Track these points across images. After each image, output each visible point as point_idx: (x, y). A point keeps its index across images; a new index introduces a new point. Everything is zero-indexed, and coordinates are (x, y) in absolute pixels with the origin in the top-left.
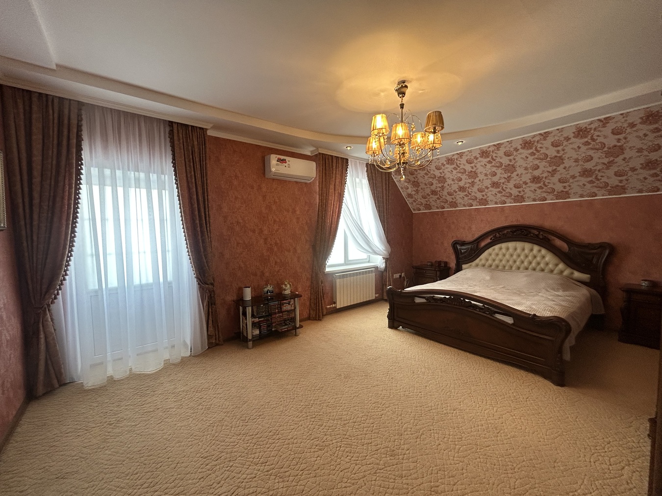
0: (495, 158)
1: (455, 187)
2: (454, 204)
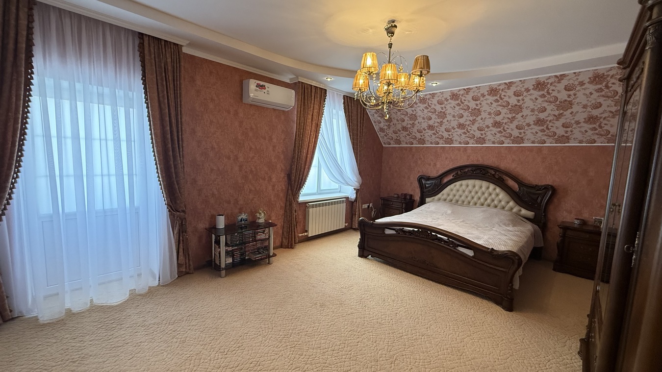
0: (463, 101)
1: (425, 125)
2: (422, 141)
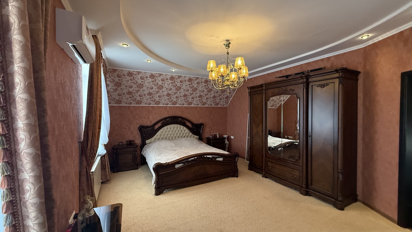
2: (140, 102)
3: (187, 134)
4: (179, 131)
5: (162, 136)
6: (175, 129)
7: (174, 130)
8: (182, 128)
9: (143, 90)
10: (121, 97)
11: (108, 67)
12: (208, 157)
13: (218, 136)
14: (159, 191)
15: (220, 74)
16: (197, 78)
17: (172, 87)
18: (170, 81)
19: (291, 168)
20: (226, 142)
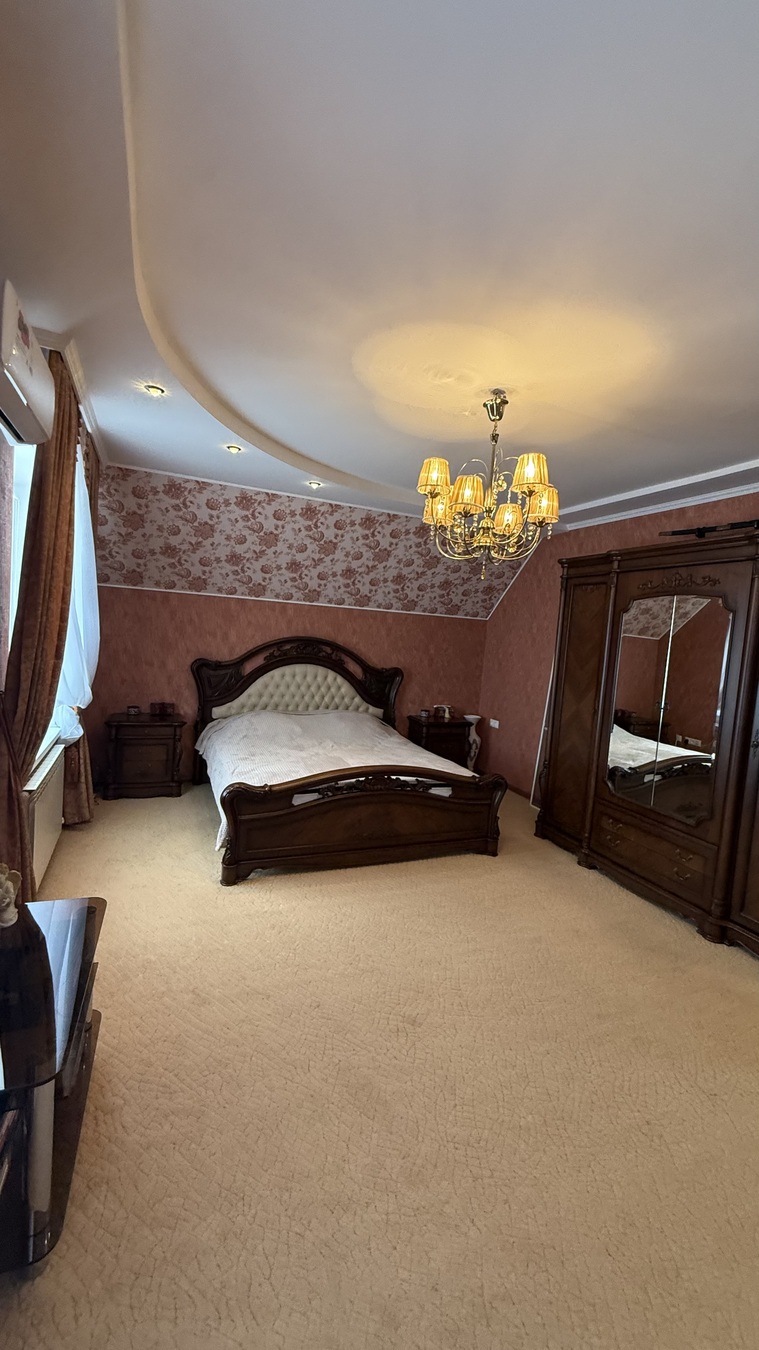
2: (200, 583)
3: (346, 700)
4: (319, 687)
5: (265, 699)
6: (309, 679)
7: (305, 684)
8: (330, 679)
9: (212, 545)
10: (141, 561)
11: (105, 462)
12: (404, 781)
13: (447, 715)
14: (236, 871)
15: (460, 508)
16: (392, 518)
17: (308, 541)
18: (302, 522)
19: (678, 846)
20: (474, 736)
